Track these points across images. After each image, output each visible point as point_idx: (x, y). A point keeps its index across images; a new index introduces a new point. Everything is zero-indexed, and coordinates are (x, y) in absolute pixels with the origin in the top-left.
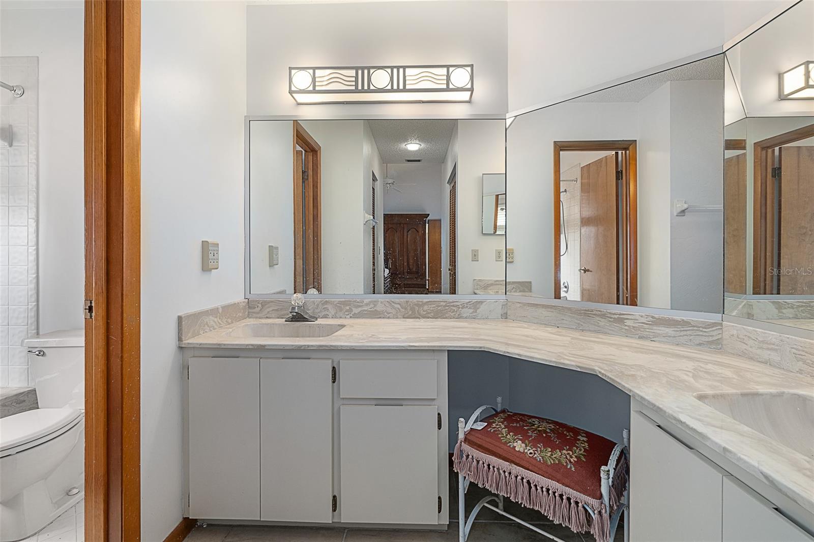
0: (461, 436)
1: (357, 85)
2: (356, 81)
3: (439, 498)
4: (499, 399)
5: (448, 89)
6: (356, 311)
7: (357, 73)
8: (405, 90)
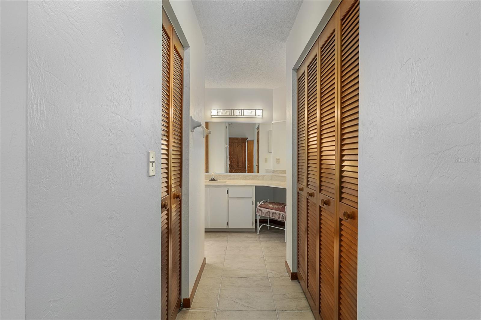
0: (258, 206)
1: (230, 114)
2: (230, 113)
3: (253, 222)
4: (268, 200)
5: (256, 116)
6: (229, 178)
7: (230, 111)
8: (243, 116)
